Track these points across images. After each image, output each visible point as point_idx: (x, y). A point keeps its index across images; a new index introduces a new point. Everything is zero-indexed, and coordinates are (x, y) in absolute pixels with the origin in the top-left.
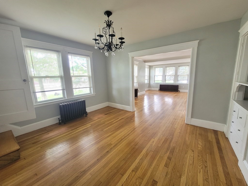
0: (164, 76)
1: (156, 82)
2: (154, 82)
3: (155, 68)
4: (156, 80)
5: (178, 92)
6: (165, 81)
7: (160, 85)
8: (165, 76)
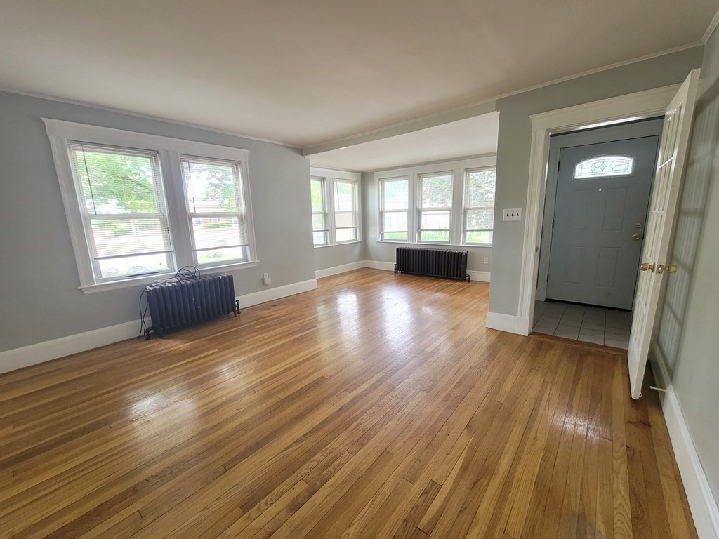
0: (415, 214)
1: (387, 236)
2: (382, 237)
3: (382, 181)
4: (386, 229)
5: (465, 280)
6: (419, 233)
7: (398, 249)
8: (415, 212)
